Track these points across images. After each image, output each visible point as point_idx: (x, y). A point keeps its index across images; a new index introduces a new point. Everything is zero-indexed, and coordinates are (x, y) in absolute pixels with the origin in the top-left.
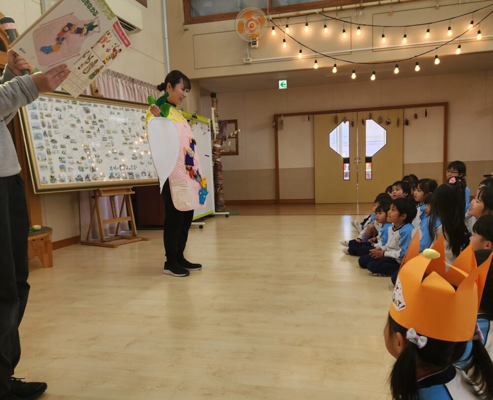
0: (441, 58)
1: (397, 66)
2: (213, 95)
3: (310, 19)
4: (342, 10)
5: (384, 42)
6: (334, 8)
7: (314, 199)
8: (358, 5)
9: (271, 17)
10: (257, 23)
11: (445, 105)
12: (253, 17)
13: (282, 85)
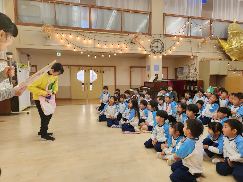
0: (116, 54)
1: (103, 54)
2: (28, 56)
3: (72, 33)
4: (84, 32)
5: (98, 46)
6: (81, 31)
7: (71, 98)
8: (89, 31)
9: (56, 29)
10: (51, 30)
11: (115, 67)
12: (49, 28)
13: (58, 54)
